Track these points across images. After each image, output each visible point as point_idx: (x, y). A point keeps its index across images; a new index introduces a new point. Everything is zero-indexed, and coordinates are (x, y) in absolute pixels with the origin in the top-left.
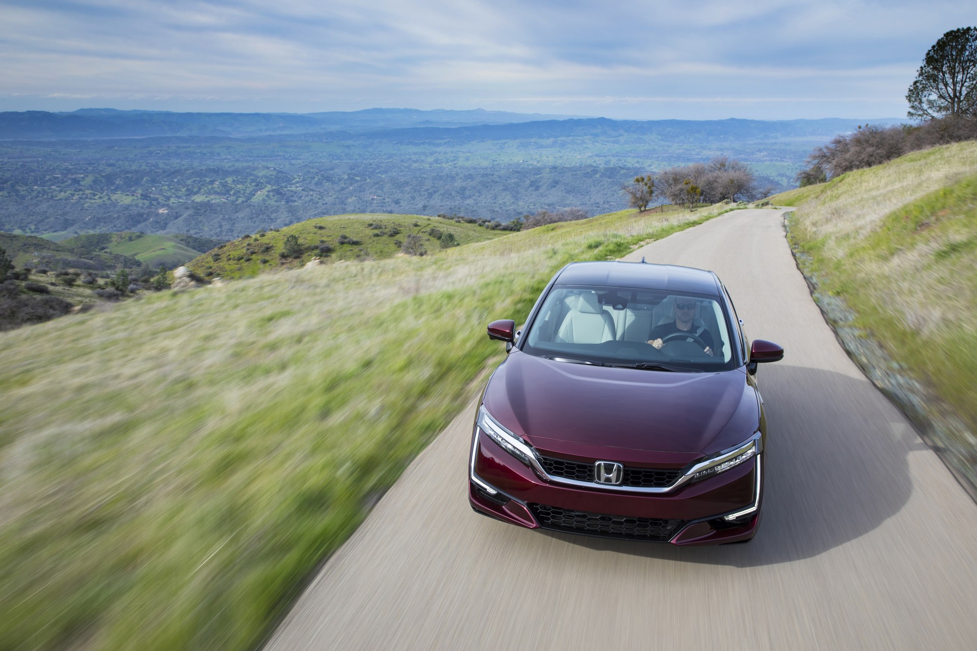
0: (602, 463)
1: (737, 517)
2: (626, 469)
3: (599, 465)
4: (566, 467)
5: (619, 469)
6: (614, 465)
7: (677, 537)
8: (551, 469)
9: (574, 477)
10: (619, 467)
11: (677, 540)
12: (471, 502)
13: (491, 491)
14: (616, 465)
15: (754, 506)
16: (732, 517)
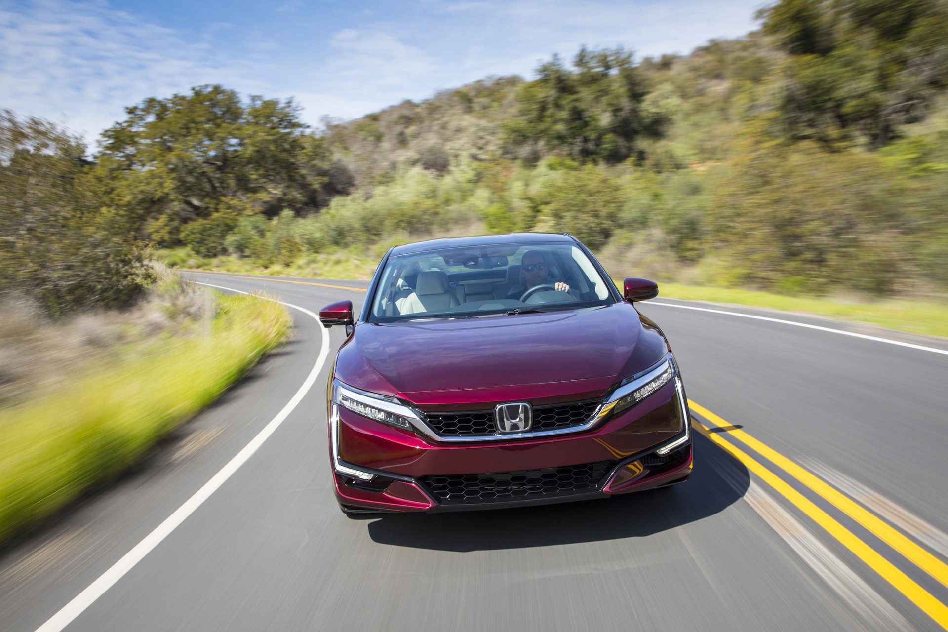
0: (504, 406)
1: (671, 450)
2: (534, 407)
3: (501, 409)
4: (459, 421)
5: (525, 409)
6: (520, 405)
7: (610, 483)
8: (440, 428)
9: (471, 432)
10: (525, 408)
11: (610, 488)
12: (340, 498)
13: (365, 476)
14: (521, 405)
15: (685, 435)
16: (664, 451)
